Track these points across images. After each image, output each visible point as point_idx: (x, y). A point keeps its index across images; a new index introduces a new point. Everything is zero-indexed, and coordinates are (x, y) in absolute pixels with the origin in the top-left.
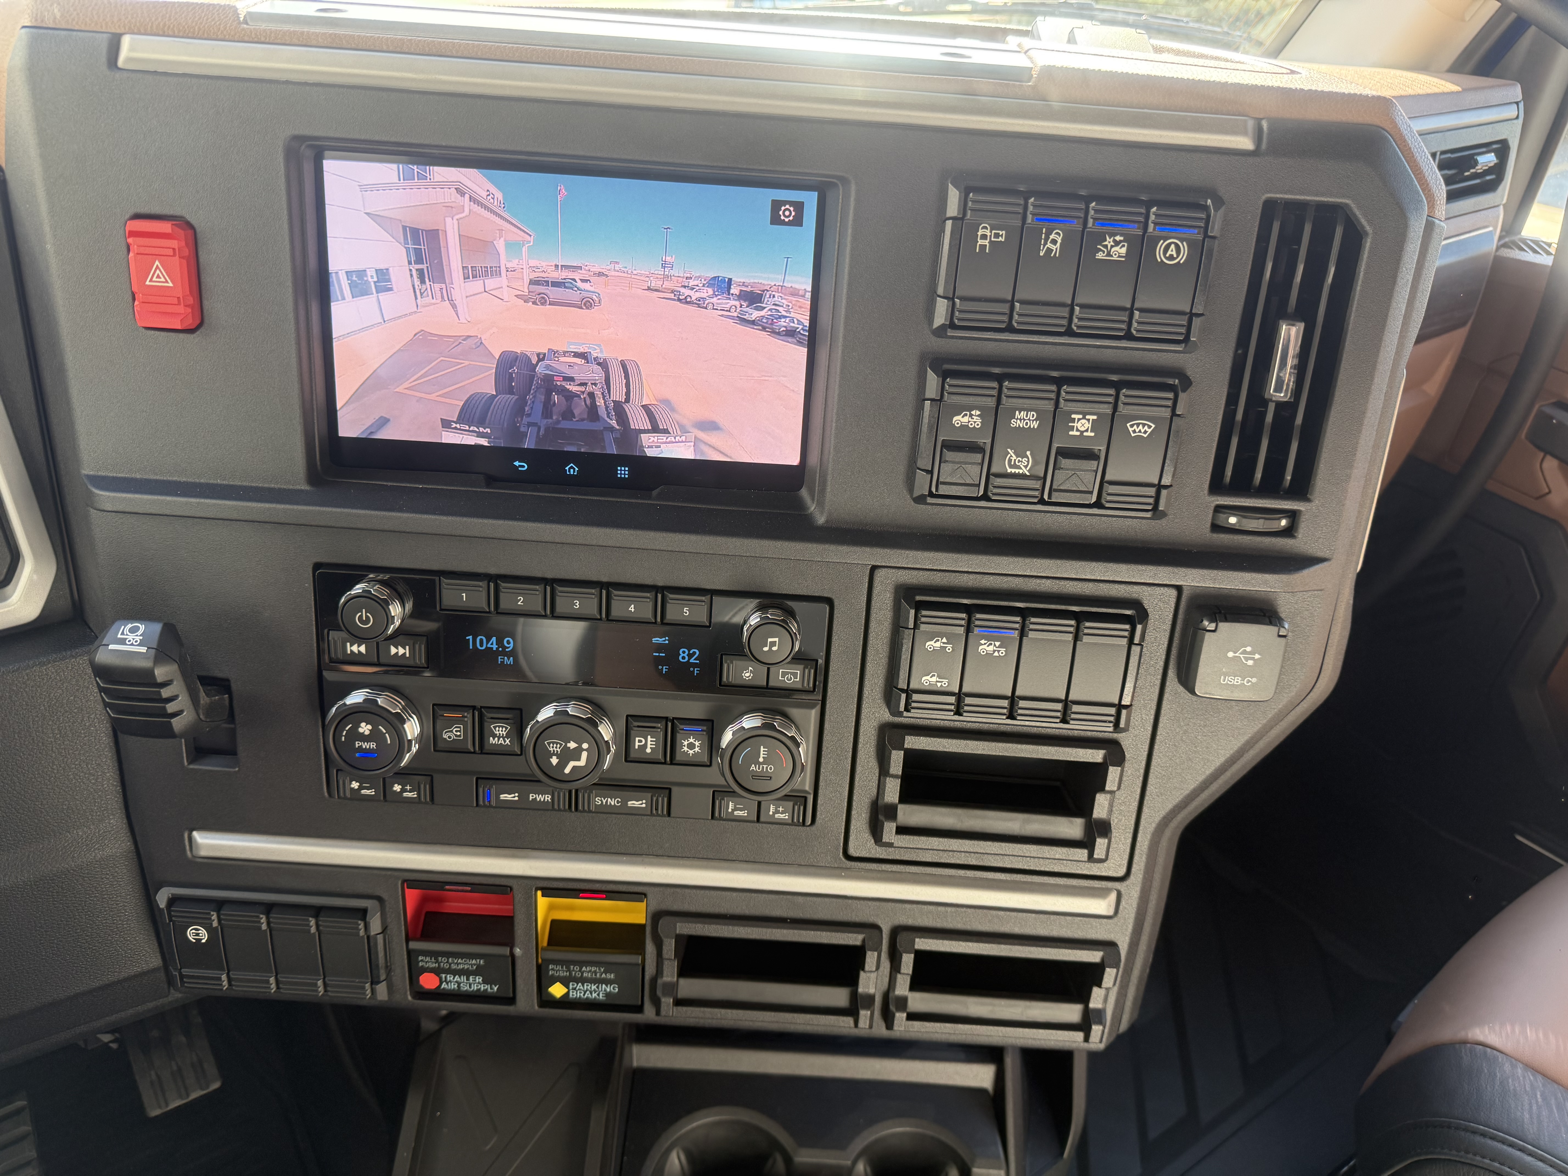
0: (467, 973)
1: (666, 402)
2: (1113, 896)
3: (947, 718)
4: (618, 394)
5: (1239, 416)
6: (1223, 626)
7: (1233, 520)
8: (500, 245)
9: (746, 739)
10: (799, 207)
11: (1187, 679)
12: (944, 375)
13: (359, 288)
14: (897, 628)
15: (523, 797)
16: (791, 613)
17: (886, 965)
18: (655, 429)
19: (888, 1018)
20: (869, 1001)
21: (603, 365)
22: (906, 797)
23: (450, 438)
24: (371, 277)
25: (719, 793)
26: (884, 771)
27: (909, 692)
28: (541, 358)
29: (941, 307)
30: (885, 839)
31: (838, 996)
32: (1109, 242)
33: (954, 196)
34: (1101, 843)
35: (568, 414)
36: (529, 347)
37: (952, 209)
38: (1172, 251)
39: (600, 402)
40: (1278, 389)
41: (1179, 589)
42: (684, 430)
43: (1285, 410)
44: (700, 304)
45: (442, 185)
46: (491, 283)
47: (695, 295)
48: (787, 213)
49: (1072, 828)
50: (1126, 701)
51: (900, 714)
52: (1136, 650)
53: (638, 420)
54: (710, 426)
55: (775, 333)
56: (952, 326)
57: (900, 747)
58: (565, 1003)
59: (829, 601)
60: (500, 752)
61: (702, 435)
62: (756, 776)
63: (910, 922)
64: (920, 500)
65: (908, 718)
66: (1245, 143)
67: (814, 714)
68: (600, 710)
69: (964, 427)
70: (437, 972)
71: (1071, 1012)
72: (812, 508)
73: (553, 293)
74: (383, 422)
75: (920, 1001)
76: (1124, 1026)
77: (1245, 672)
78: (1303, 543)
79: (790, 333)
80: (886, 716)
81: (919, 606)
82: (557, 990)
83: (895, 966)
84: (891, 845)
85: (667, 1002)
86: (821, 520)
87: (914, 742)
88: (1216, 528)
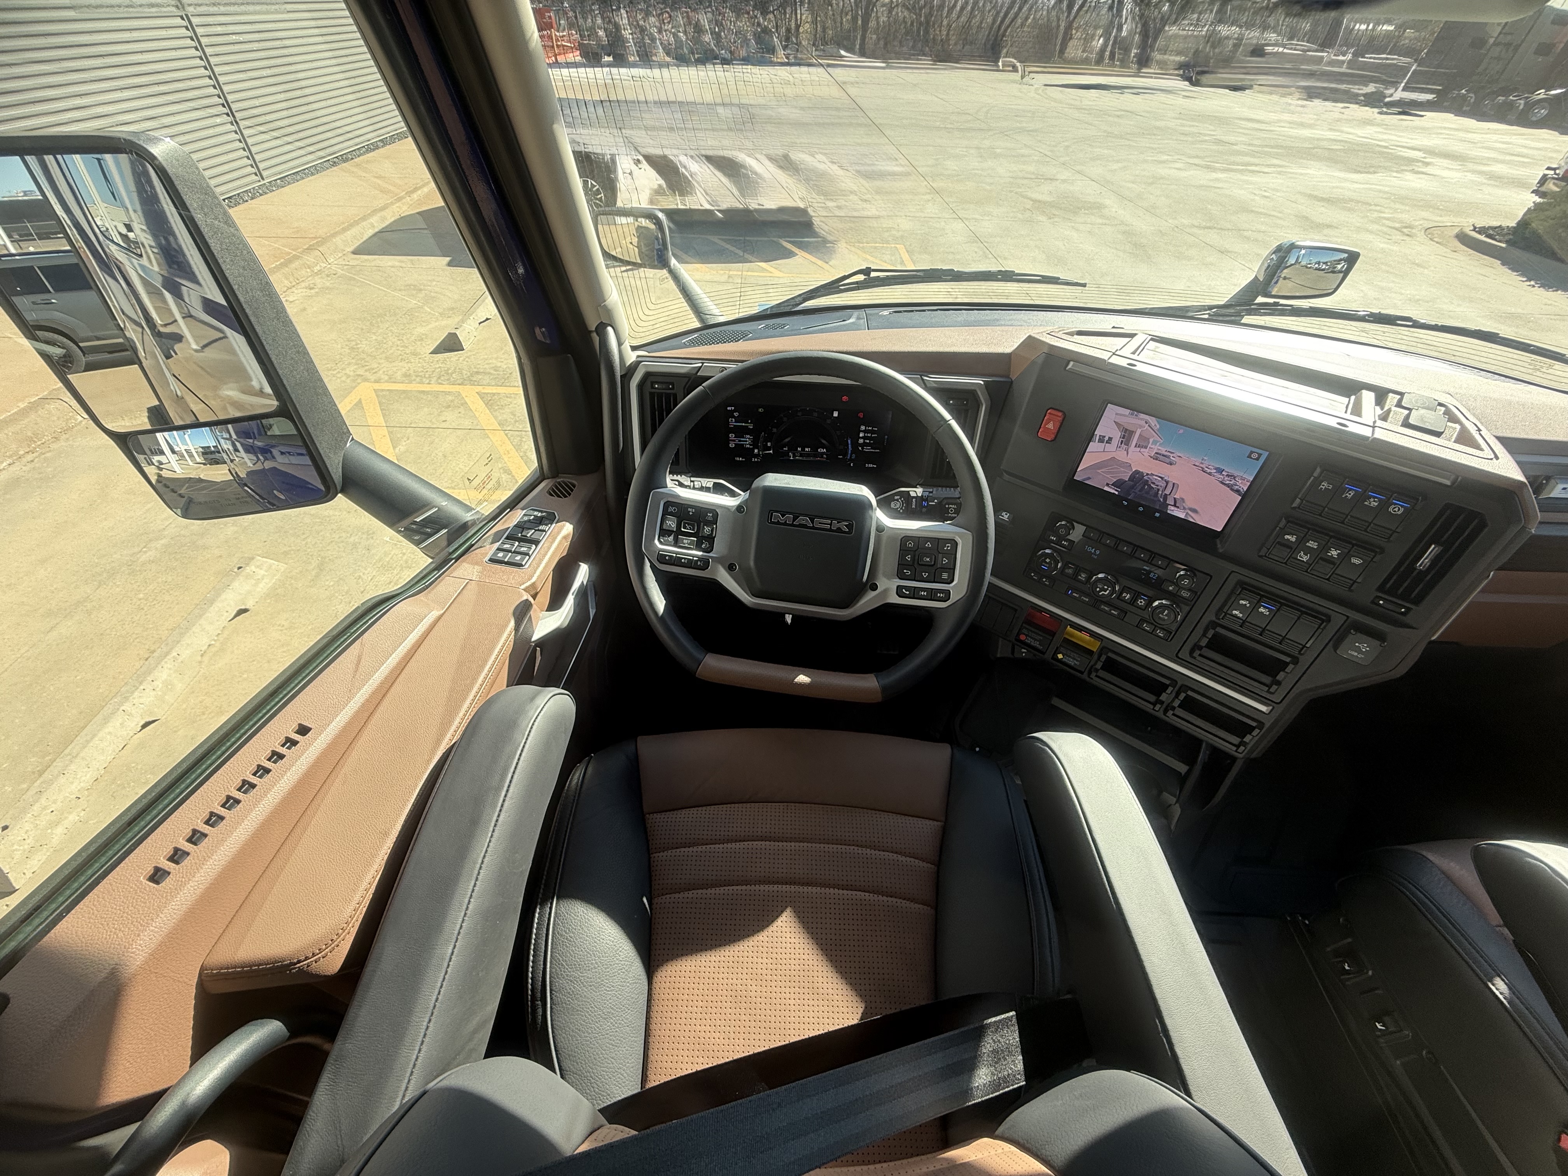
0: (1035, 640)
1: (1183, 499)
2: (1271, 708)
3: (1237, 627)
4: (1167, 492)
5: (1402, 569)
6: (1359, 634)
7: (1381, 602)
8: (1151, 440)
9: (1161, 606)
10: (1260, 455)
11: (1336, 648)
12: (1288, 522)
13: (1101, 440)
14: (1232, 592)
15: (1080, 596)
16: (1195, 575)
17: (1174, 694)
18: (1175, 505)
19: (1165, 712)
20: (1162, 703)
21: (1167, 482)
22: (1208, 646)
23: (1106, 489)
24: (1107, 438)
25: (1143, 620)
26: (1204, 635)
27: (1226, 614)
28: (1147, 474)
29: (1298, 501)
30: (1195, 655)
31: (1152, 698)
32: (1372, 500)
33: (1318, 470)
34: (1274, 687)
35: (1148, 493)
36: (1145, 471)
37: (1316, 474)
38: (1396, 509)
39: (1160, 492)
40: (1420, 565)
41: (1348, 617)
42: (1184, 508)
43: (1422, 574)
44: (1210, 474)
45: (1142, 419)
46: (1143, 450)
47: (1209, 471)
48: (1254, 456)
49: (1267, 679)
50: (1308, 645)
51: (1219, 619)
52: (1320, 630)
53: (1170, 501)
54: (1195, 511)
55: (1232, 490)
56: (1299, 508)
57: (1214, 629)
58: (1060, 661)
59: (1211, 577)
60: (1080, 581)
61: (1190, 513)
62: (1160, 618)
63: (1189, 685)
64: (1261, 557)
65: (1221, 622)
66: (1448, 483)
67: (1188, 608)
68: (1118, 582)
69: (1288, 540)
70: (1027, 635)
71: (1236, 740)
72: (1219, 546)
73: (1161, 457)
74: (1089, 478)
75: (1180, 712)
76: (1254, 755)
77: (1360, 651)
78: (1408, 619)
79: (1237, 491)
80: (1214, 619)
81: (1243, 589)
82: (1060, 656)
83: (1177, 696)
84: (1195, 658)
85: (1093, 675)
86: (1221, 551)
87: (1219, 630)
88: (1373, 602)
